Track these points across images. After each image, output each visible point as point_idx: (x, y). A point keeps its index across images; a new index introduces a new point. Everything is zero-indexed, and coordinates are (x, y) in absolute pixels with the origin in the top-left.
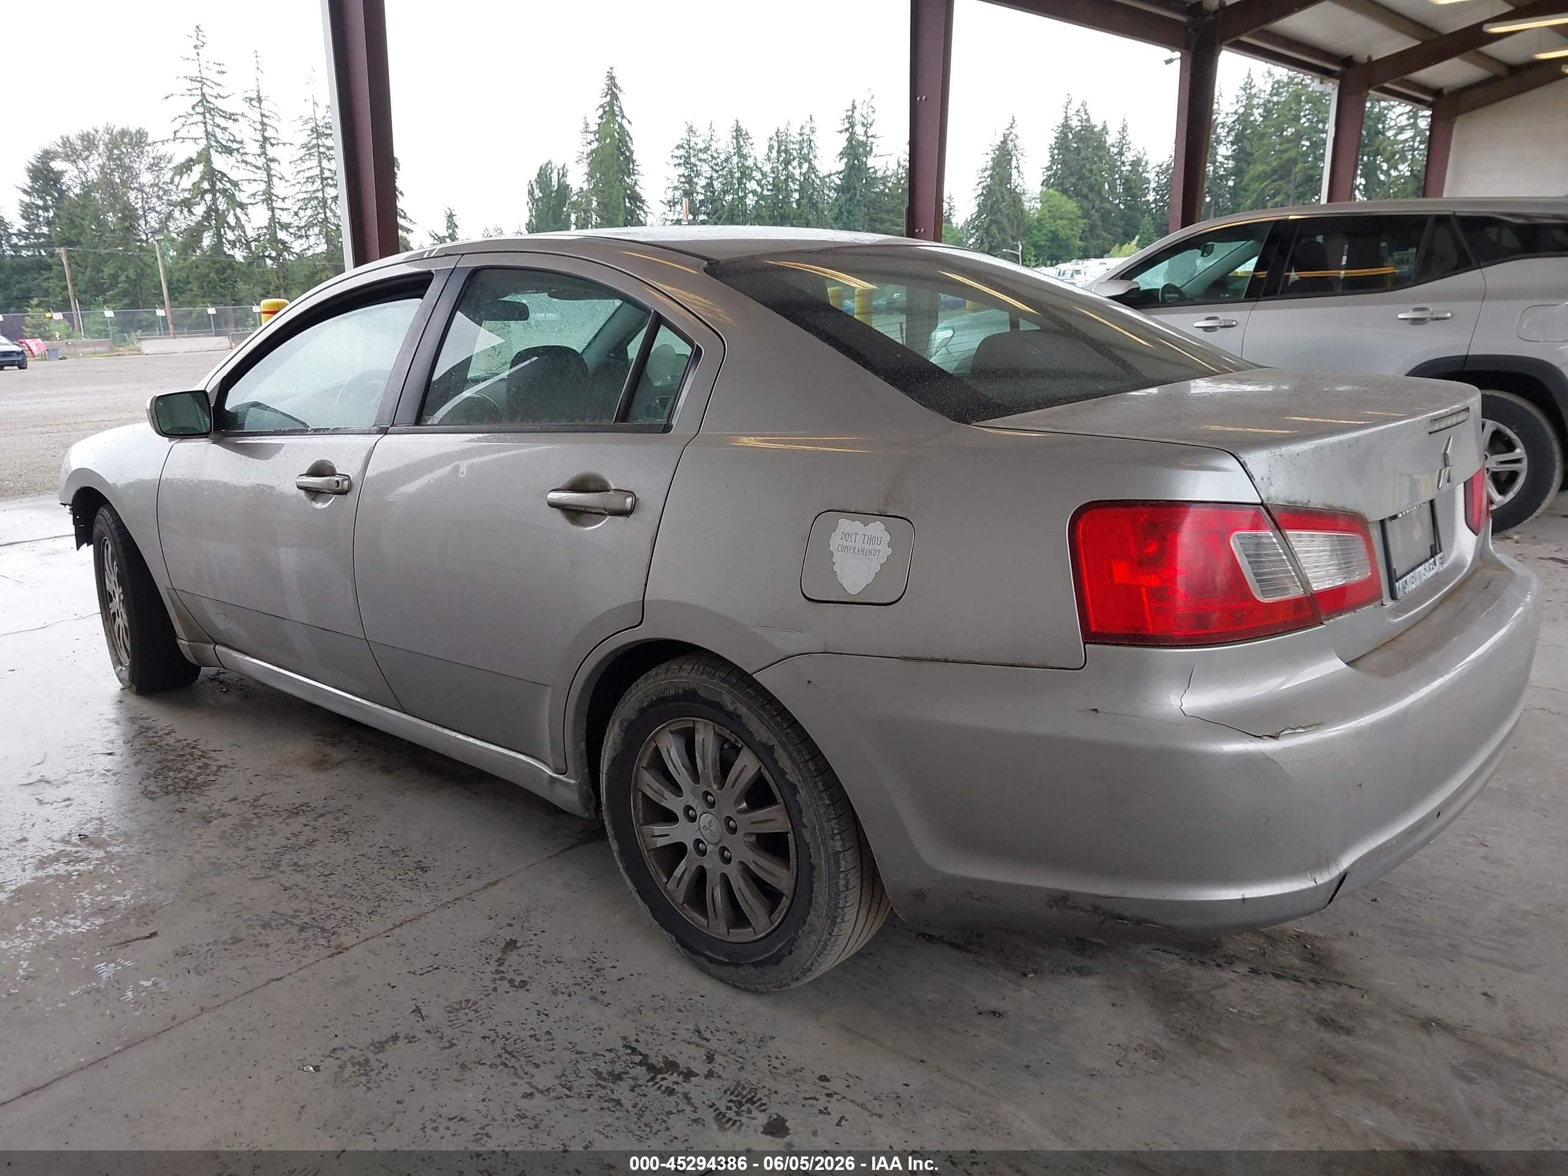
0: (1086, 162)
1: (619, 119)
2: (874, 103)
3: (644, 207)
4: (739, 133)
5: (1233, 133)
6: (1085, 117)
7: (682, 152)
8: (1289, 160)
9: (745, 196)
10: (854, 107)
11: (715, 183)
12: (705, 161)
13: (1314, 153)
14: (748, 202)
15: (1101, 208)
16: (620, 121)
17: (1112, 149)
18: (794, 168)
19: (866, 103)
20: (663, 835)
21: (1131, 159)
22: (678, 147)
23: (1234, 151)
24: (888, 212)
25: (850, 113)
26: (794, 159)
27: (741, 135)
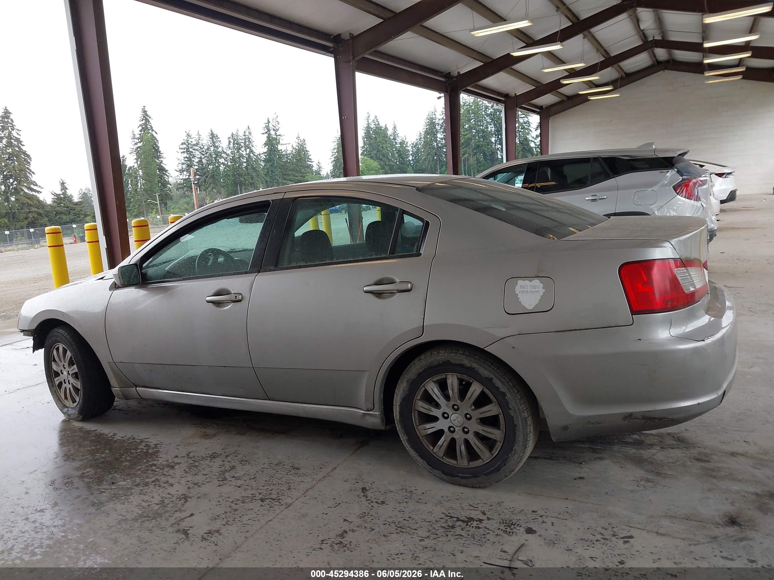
0: (380, 144)
1: (150, 131)
2: (278, 120)
3: (167, 173)
4: (213, 136)
5: (443, 128)
6: (377, 123)
7: (184, 146)
8: (468, 139)
9: (219, 166)
10: (269, 122)
11: (203, 160)
12: (197, 150)
13: (478, 135)
14: (221, 168)
15: (389, 164)
16: (151, 132)
17: (391, 137)
18: (243, 151)
19: (274, 120)
20: (431, 428)
21: (400, 141)
22: (182, 144)
23: (444, 136)
24: (291, 170)
25: (267, 125)
26: (242, 147)
27: (214, 137)
